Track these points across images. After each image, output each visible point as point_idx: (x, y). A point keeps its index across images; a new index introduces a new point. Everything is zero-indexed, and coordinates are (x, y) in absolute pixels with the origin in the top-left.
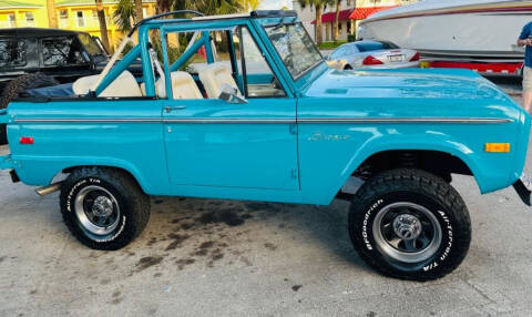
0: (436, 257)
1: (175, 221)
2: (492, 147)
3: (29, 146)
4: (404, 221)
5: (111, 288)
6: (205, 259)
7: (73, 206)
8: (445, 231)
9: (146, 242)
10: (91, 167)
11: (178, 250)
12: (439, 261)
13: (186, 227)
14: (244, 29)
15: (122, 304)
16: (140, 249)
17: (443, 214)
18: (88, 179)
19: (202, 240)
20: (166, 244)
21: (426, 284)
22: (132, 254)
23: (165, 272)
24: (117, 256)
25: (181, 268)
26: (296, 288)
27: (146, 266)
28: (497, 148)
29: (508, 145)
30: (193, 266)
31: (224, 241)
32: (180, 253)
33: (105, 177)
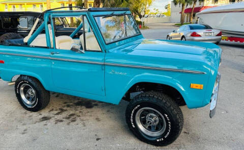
0: (163, 136)
1: (65, 103)
2: (194, 85)
3: (3, 64)
4: (151, 117)
5: (25, 127)
6: (68, 121)
7: (19, 91)
8: (167, 124)
9: (49, 110)
10: (25, 76)
11: (60, 115)
12: (164, 138)
13: (68, 106)
14: (85, 17)
15: (25, 135)
16: (45, 113)
17: (167, 116)
18: (24, 80)
19: (72, 112)
20: (56, 112)
21: (158, 147)
22: (41, 114)
23: (49, 124)
24: (35, 114)
25: (56, 123)
26: (98, 139)
27: (43, 120)
28: (197, 86)
29: (202, 85)
30: (61, 123)
31: (80, 114)
32: (60, 117)
33: (30, 80)
